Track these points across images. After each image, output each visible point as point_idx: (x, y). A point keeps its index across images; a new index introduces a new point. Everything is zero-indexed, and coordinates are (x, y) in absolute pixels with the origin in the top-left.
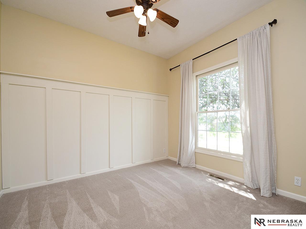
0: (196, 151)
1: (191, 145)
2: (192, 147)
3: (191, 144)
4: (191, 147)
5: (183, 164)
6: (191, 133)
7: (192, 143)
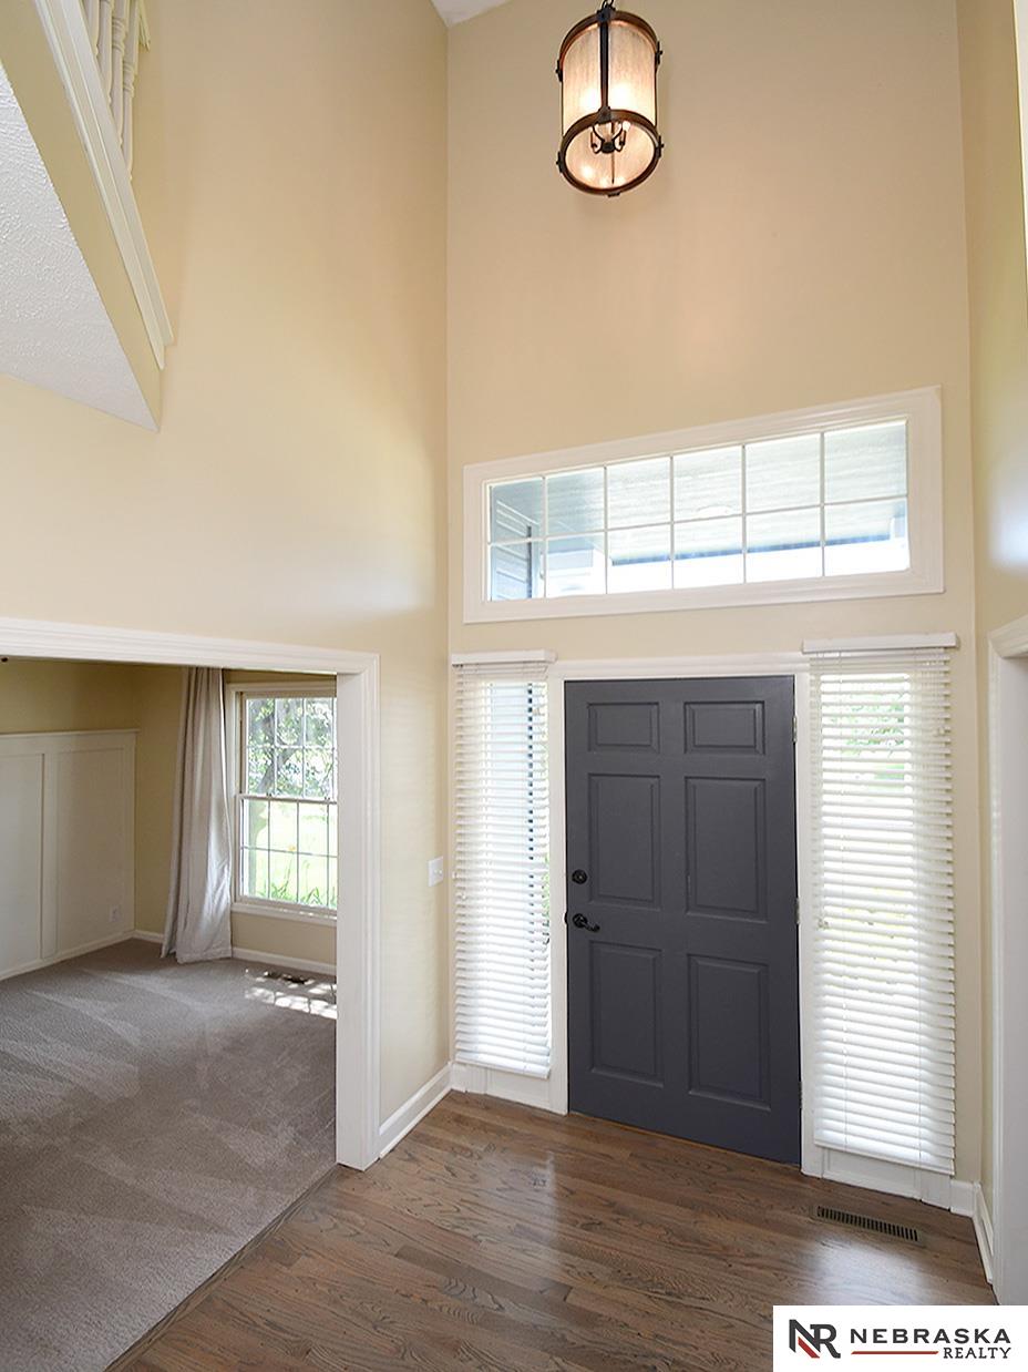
0: (234, 909)
1: (214, 896)
2: (220, 900)
3: (215, 892)
4: (216, 902)
5: (183, 957)
6: (214, 861)
7: (217, 889)
